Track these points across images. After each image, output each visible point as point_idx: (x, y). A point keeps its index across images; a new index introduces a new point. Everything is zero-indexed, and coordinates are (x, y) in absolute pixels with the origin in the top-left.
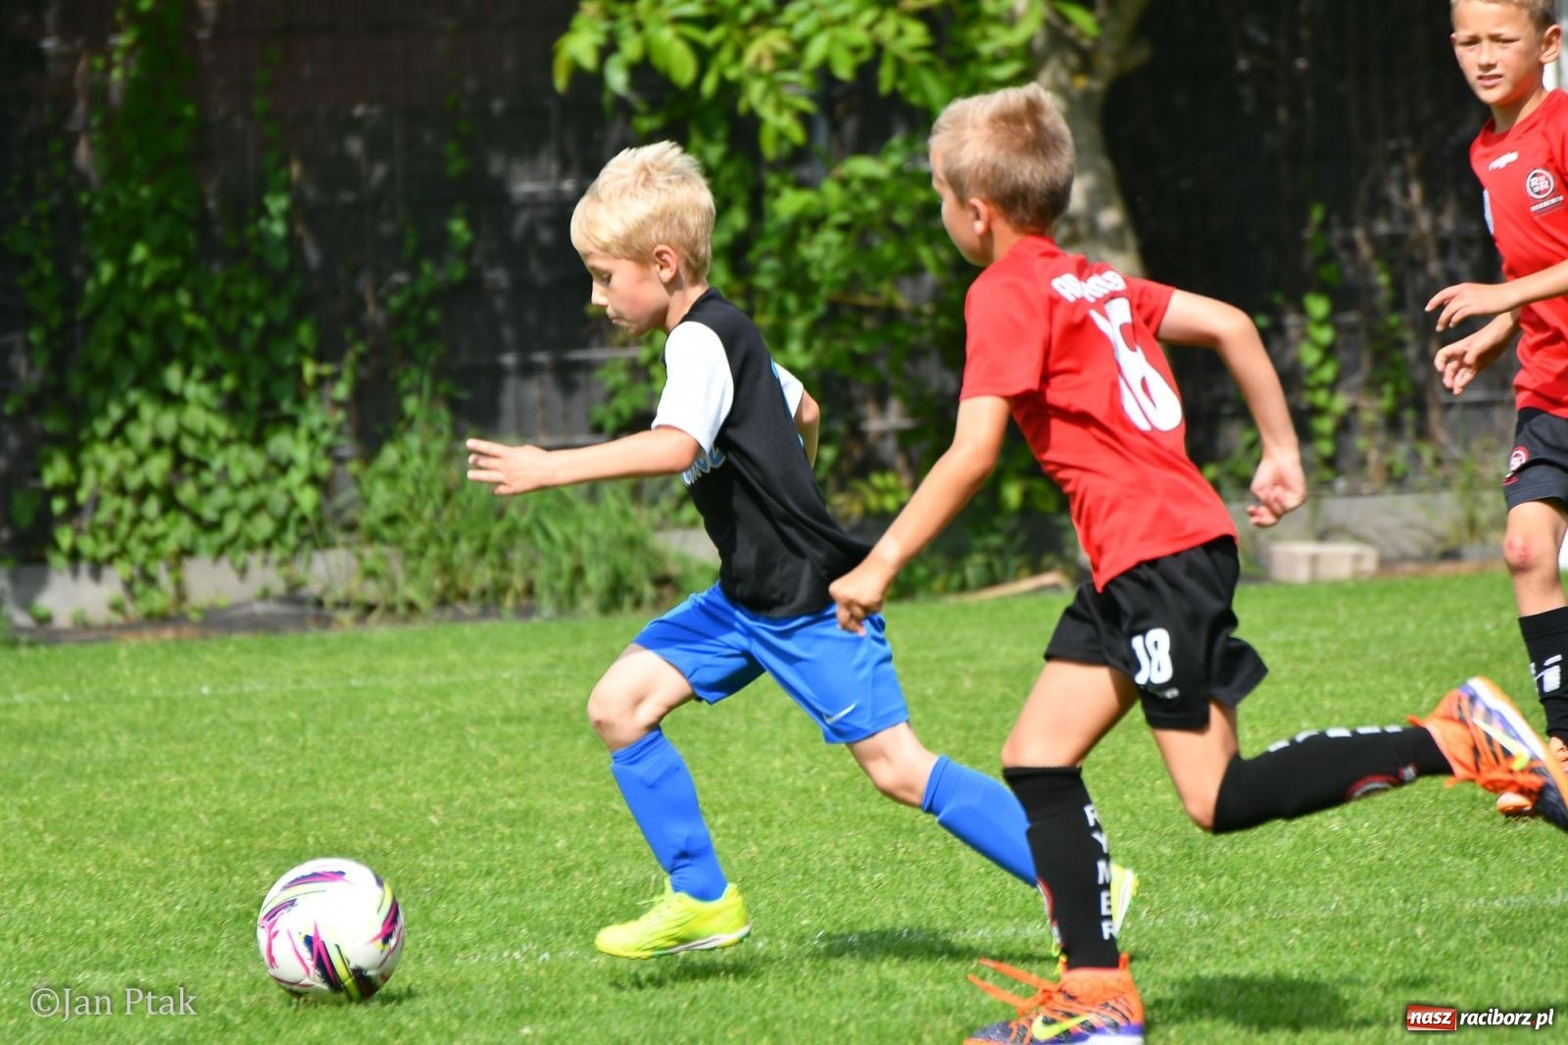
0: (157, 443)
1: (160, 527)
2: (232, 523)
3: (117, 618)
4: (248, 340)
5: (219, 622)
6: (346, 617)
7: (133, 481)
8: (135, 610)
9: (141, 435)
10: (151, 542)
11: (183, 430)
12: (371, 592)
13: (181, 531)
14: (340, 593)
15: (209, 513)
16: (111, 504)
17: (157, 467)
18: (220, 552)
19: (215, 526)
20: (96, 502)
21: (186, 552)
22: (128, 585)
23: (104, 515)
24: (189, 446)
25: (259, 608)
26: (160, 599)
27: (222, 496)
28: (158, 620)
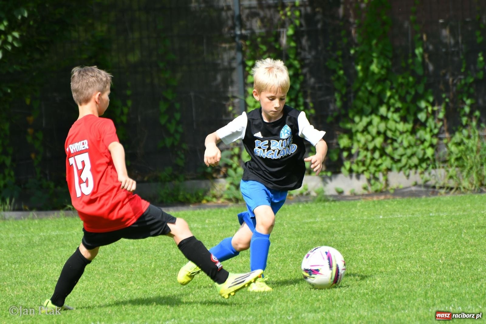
0: (379, 133)
1: (379, 162)
2: (404, 160)
3: (366, 192)
4: (409, 98)
5: (399, 193)
6: (443, 191)
7: (371, 146)
8: (371, 189)
9: (373, 130)
10: (377, 166)
11: (387, 128)
12: (452, 183)
13: (387, 163)
14: (441, 183)
15: (396, 157)
16: (363, 153)
17: (379, 141)
18: (400, 169)
19: (399, 161)
20: (358, 153)
21: (389, 170)
22: (369, 180)
23: (360, 158)
24: (389, 134)
25: (414, 189)
26: (380, 186)
27: (401, 151)
28: (379, 192)
